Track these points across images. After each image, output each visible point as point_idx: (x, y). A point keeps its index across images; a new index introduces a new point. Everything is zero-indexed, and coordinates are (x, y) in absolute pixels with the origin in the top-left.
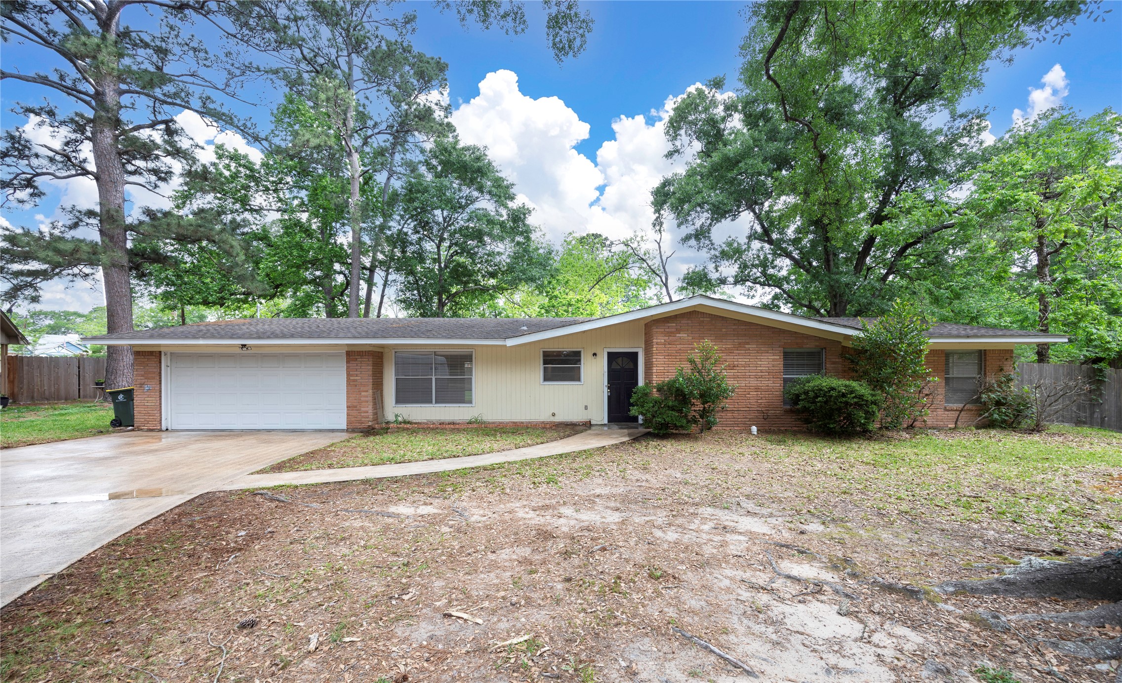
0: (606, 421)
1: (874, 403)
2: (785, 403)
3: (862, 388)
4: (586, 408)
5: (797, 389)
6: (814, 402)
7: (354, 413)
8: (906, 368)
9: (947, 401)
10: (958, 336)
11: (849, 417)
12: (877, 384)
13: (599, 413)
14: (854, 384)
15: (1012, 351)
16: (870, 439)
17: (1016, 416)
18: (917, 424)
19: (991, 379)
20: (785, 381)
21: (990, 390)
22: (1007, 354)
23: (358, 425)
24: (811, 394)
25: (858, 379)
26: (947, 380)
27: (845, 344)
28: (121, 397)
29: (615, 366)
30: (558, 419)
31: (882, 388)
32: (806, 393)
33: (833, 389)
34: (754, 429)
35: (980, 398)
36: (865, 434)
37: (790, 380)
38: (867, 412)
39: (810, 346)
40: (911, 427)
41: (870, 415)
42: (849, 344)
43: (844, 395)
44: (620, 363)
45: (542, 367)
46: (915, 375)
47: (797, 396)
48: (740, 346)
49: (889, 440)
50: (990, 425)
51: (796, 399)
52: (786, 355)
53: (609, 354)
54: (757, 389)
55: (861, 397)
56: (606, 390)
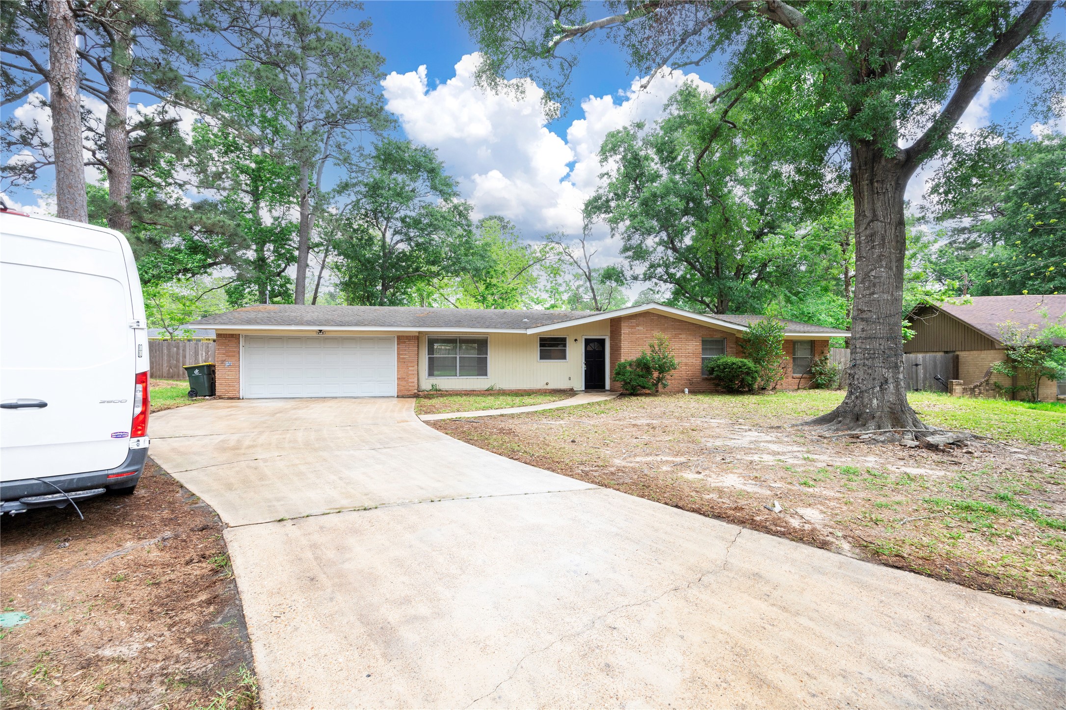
0: (583, 389)
1: (756, 372)
2: (703, 373)
3: (750, 363)
4: (570, 379)
5: (712, 364)
6: (723, 372)
7: (403, 383)
8: (772, 351)
9: (794, 373)
10: (799, 332)
11: (742, 381)
12: (757, 361)
13: (579, 383)
14: (745, 361)
15: (828, 341)
16: (753, 394)
17: (830, 381)
18: (778, 387)
19: (817, 359)
20: (703, 359)
21: (816, 365)
22: (825, 343)
23: (406, 393)
24: (722, 367)
25: (746, 358)
26: (794, 359)
27: (738, 335)
28: (196, 372)
29: (589, 348)
30: (550, 387)
31: (759, 363)
32: (718, 366)
33: (734, 364)
34: (686, 390)
35: (811, 370)
36: (751, 391)
37: (706, 358)
38: (752, 377)
39: (718, 336)
40: (774, 388)
41: (754, 379)
42: (741, 336)
43: (740, 367)
44: (593, 347)
45: (539, 348)
46: (777, 355)
47: (713, 369)
48: (676, 336)
49: (763, 394)
50: (817, 386)
51: (712, 370)
52: (704, 342)
53: (586, 340)
54: (686, 365)
55: (749, 368)
56: (584, 366)
